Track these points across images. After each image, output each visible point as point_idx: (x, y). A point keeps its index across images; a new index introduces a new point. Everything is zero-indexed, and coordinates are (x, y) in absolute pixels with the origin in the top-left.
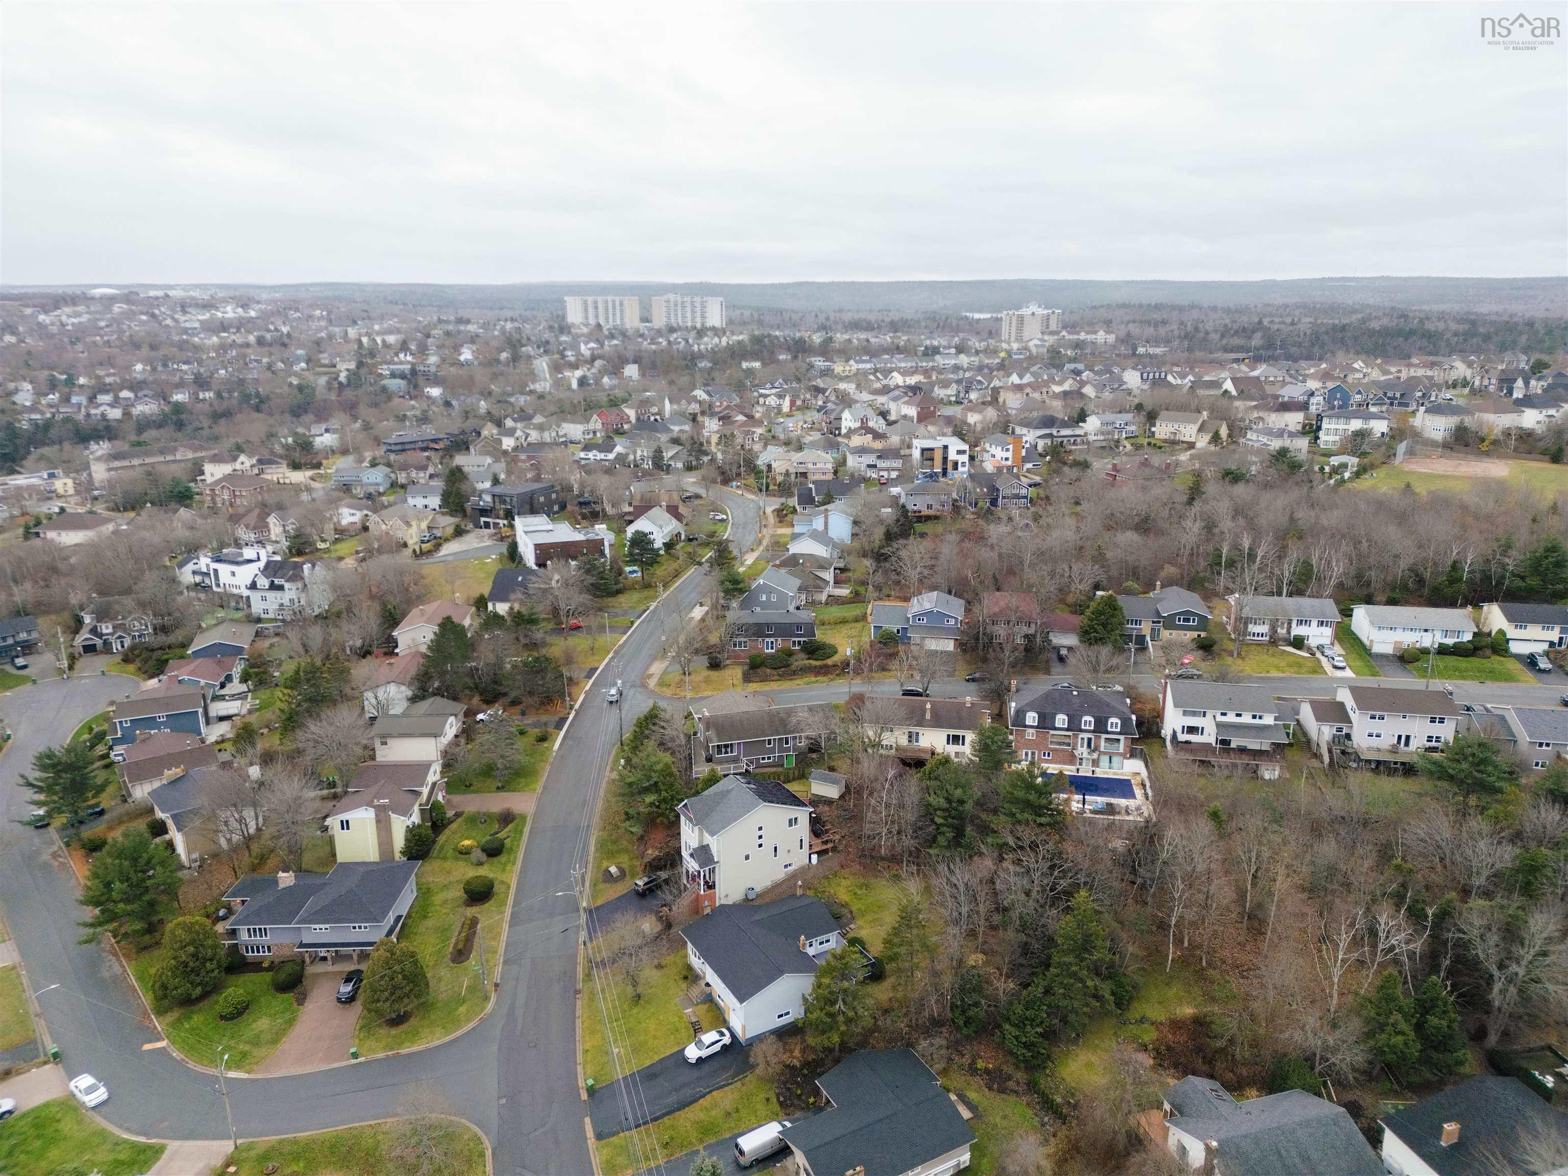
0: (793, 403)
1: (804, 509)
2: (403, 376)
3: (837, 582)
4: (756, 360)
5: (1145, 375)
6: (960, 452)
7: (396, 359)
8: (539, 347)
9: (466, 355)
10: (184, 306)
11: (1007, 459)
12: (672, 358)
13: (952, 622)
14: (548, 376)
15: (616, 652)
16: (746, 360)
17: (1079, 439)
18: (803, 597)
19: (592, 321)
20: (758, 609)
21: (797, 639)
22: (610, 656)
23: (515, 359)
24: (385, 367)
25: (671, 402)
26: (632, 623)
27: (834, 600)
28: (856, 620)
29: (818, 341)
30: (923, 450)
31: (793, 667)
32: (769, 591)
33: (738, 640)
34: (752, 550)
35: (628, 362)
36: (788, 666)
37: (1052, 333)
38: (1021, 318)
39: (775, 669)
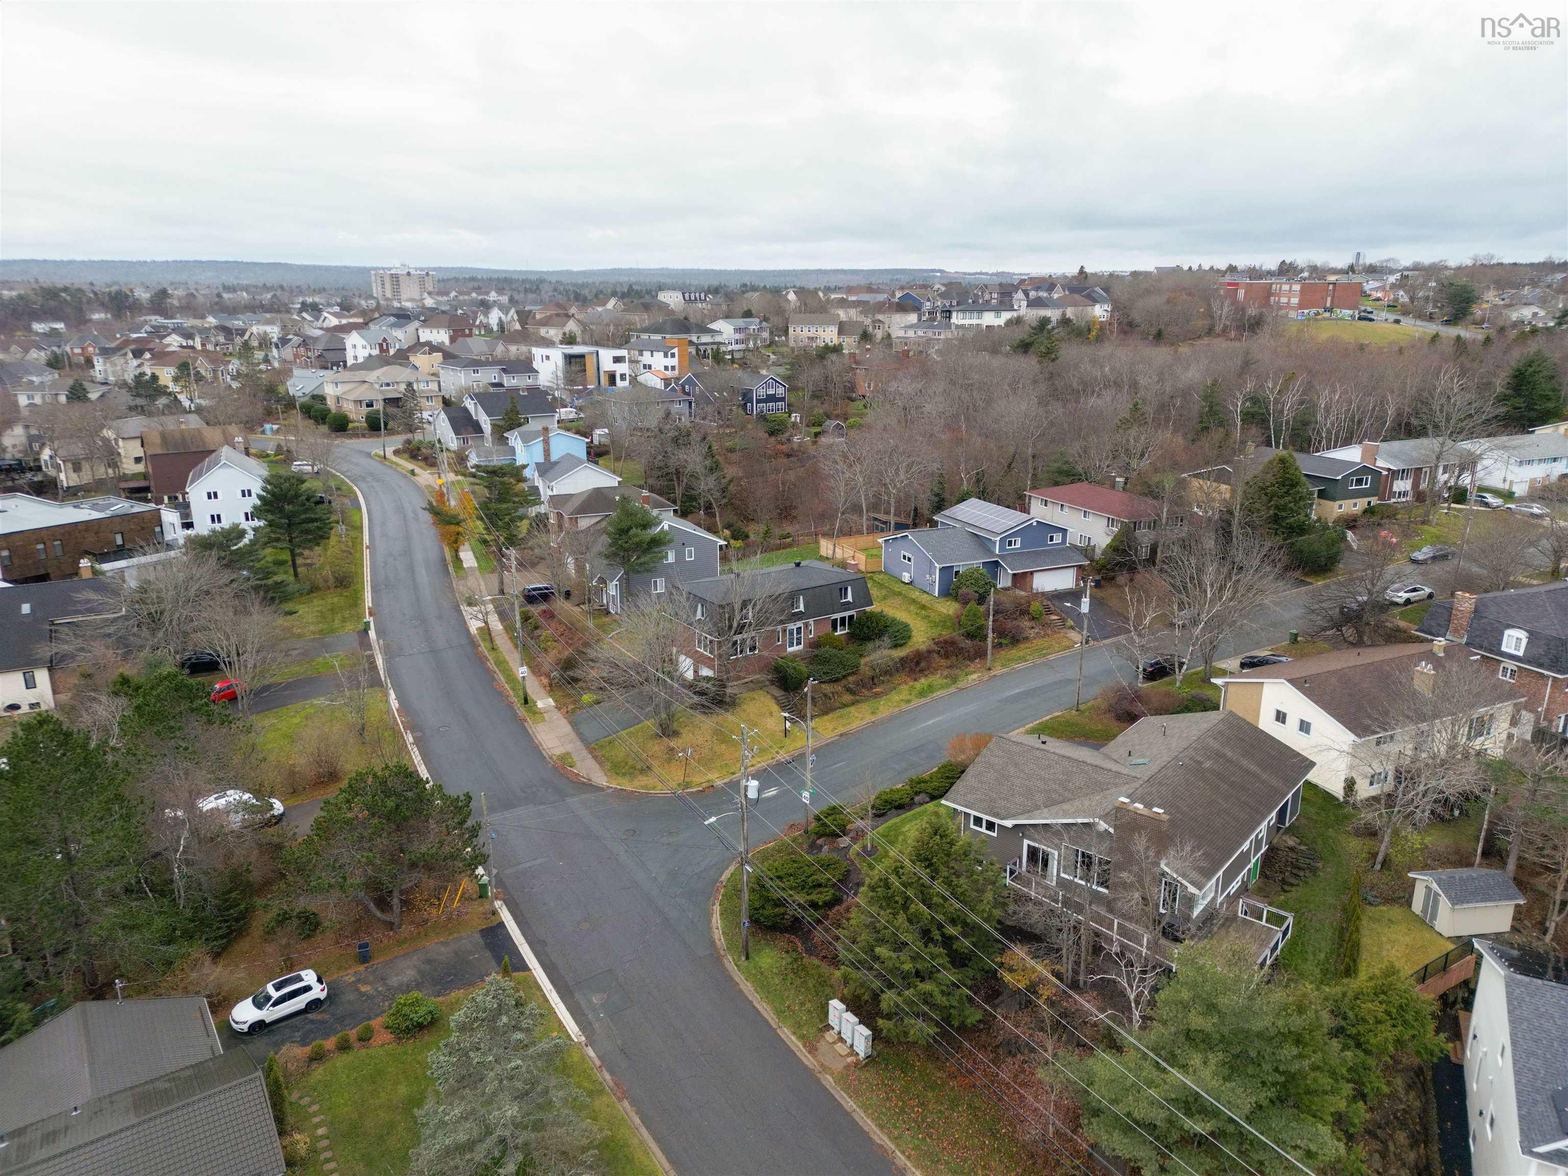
1: (465, 441)
5: (687, 295)
6: (617, 360)
11: (673, 368)
13: (1058, 538)
15: (413, 729)
21: (838, 616)
22: (408, 738)
31: (865, 670)
32: (680, 540)
33: (740, 638)
36: (855, 670)
38: (395, 278)
39: (837, 680)
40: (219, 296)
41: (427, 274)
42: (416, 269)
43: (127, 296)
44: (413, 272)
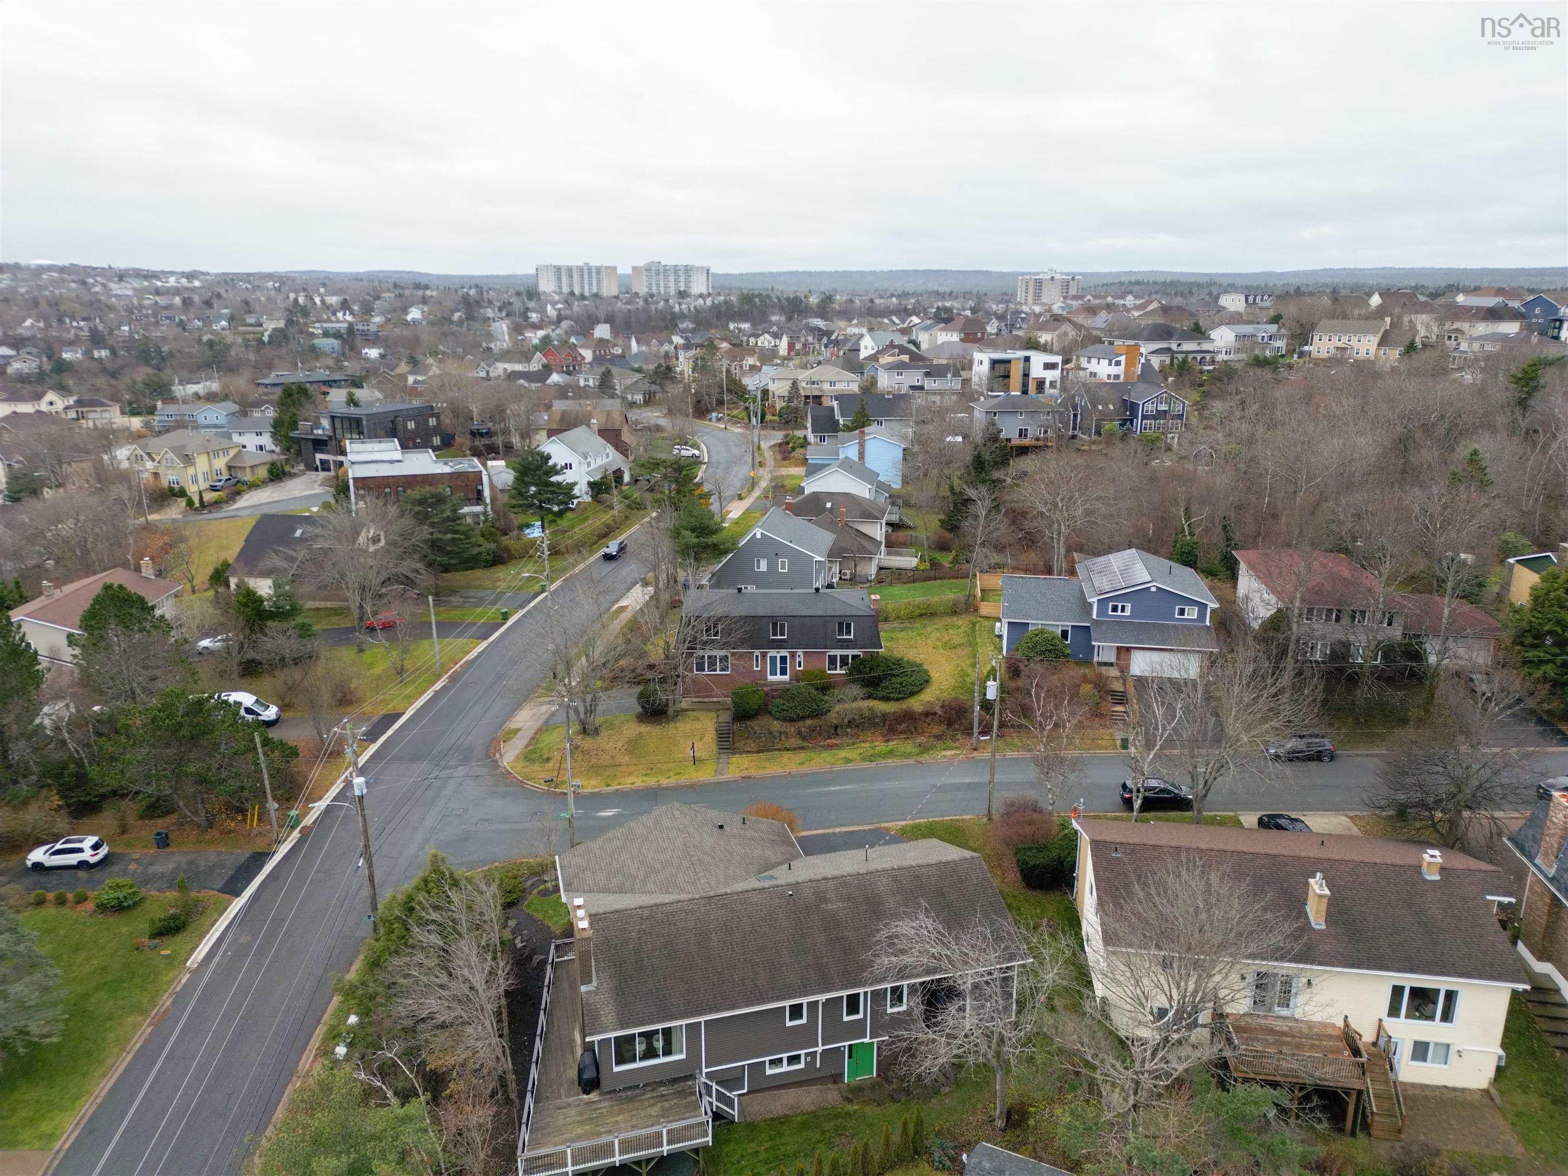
0: (791, 346)
1: (822, 439)
2: (337, 335)
3: (890, 544)
4: (746, 320)
5: (1251, 299)
6: (1049, 366)
7: (333, 318)
8: (500, 310)
9: (414, 314)
10: (121, 276)
11: (1117, 377)
12: (650, 318)
13: (1192, 613)
14: (507, 338)
15: (453, 679)
16: (734, 321)
17: (1208, 356)
18: (836, 569)
19: (565, 290)
20: (751, 588)
21: (838, 653)
22: (438, 686)
23: (470, 317)
24: (317, 325)
25: (638, 342)
26: (505, 617)
27: (888, 575)
28: (954, 611)
29: (816, 301)
30: (994, 363)
31: (832, 717)
32: (774, 550)
33: (707, 653)
34: (740, 498)
35: (598, 322)
36: (818, 713)
37: (1075, 298)
38: (1039, 284)
39: (792, 720)
40: (872, 301)
41: (1073, 279)
42: (1062, 274)
43: (801, 301)
44: (1057, 277)
